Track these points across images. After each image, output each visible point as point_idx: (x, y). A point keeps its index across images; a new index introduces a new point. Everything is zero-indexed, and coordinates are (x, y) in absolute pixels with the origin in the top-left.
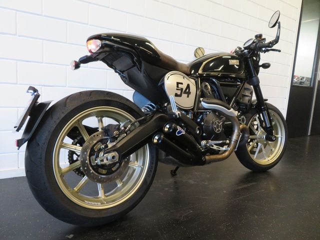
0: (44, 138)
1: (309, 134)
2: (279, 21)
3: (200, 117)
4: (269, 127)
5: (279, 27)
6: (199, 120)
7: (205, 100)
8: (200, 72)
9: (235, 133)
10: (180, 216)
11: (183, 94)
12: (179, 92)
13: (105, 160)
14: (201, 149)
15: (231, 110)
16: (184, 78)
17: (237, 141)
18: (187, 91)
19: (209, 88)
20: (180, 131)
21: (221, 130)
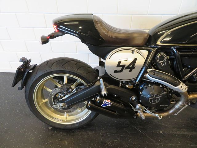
6: (141, 88)
7: (152, 74)
8: (159, 43)
9: (180, 103)
10: (109, 141)
11: (124, 70)
12: (119, 69)
13: (58, 106)
14: (135, 110)
15: (179, 87)
16: (133, 53)
17: (179, 109)
18: (131, 66)
19: (165, 58)
20: (106, 104)
21: (157, 102)
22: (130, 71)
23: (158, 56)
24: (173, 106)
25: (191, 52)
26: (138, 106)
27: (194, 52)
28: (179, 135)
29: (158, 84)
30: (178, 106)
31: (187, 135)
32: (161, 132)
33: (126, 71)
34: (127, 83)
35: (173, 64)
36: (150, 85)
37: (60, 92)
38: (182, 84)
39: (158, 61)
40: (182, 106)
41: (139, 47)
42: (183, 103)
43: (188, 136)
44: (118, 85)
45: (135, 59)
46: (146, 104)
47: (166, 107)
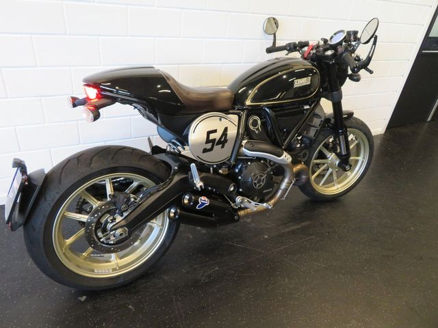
0: (39, 223)
1: (429, 119)
2: (376, 34)
3: (239, 167)
4: (346, 155)
5: (375, 43)
6: (237, 171)
7: (249, 146)
8: (248, 103)
9: (286, 180)
10: (203, 276)
11: (215, 147)
12: (209, 146)
13: (112, 238)
14: (235, 207)
15: (283, 157)
16: (220, 120)
17: (286, 189)
18: (223, 140)
19: (259, 122)
20: (203, 204)
21: (263, 184)
22: (223, 147)
23: (251, 121)
24: (279, 188)
25: (285, 110)
26: (239, 199)
27: (288, 109)
28: (288, 232)
29: (259, 159)
30: (283, 186)
31: (296, 229)
32: (266, 237)
33: (217, 148)
34: (220, 166)
35: (267, 130)
36: (249, 163)
37: (108, 212)
38: (285, 154)
39: (251, 127)
40: (289, 183)
41: (226, 111)
42: (290, 180)
43: (298, 229)
44: (209, 172)
45: (226, 129)
46: (249, 193)
47: (270, 192)
